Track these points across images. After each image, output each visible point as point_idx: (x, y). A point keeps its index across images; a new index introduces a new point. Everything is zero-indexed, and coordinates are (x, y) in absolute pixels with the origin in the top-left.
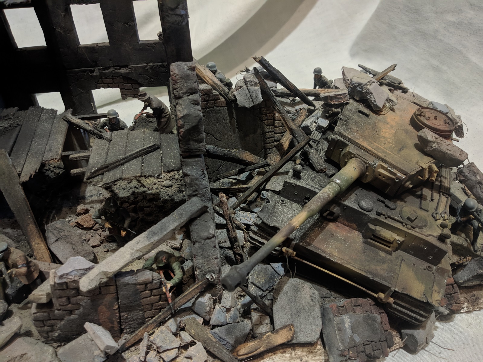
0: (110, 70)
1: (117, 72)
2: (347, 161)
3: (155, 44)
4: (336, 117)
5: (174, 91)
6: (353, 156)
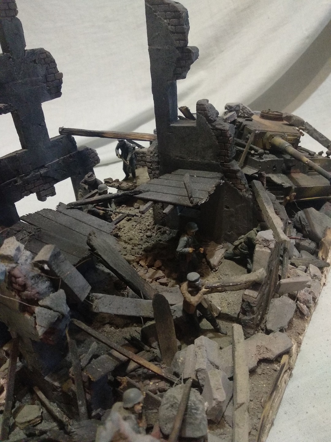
0: (31, 175)
1: (37, 175)
2: (270, 141)
3: (62, 138)
4: (242, 126)
5: (210, 118)
6: (273, 136)
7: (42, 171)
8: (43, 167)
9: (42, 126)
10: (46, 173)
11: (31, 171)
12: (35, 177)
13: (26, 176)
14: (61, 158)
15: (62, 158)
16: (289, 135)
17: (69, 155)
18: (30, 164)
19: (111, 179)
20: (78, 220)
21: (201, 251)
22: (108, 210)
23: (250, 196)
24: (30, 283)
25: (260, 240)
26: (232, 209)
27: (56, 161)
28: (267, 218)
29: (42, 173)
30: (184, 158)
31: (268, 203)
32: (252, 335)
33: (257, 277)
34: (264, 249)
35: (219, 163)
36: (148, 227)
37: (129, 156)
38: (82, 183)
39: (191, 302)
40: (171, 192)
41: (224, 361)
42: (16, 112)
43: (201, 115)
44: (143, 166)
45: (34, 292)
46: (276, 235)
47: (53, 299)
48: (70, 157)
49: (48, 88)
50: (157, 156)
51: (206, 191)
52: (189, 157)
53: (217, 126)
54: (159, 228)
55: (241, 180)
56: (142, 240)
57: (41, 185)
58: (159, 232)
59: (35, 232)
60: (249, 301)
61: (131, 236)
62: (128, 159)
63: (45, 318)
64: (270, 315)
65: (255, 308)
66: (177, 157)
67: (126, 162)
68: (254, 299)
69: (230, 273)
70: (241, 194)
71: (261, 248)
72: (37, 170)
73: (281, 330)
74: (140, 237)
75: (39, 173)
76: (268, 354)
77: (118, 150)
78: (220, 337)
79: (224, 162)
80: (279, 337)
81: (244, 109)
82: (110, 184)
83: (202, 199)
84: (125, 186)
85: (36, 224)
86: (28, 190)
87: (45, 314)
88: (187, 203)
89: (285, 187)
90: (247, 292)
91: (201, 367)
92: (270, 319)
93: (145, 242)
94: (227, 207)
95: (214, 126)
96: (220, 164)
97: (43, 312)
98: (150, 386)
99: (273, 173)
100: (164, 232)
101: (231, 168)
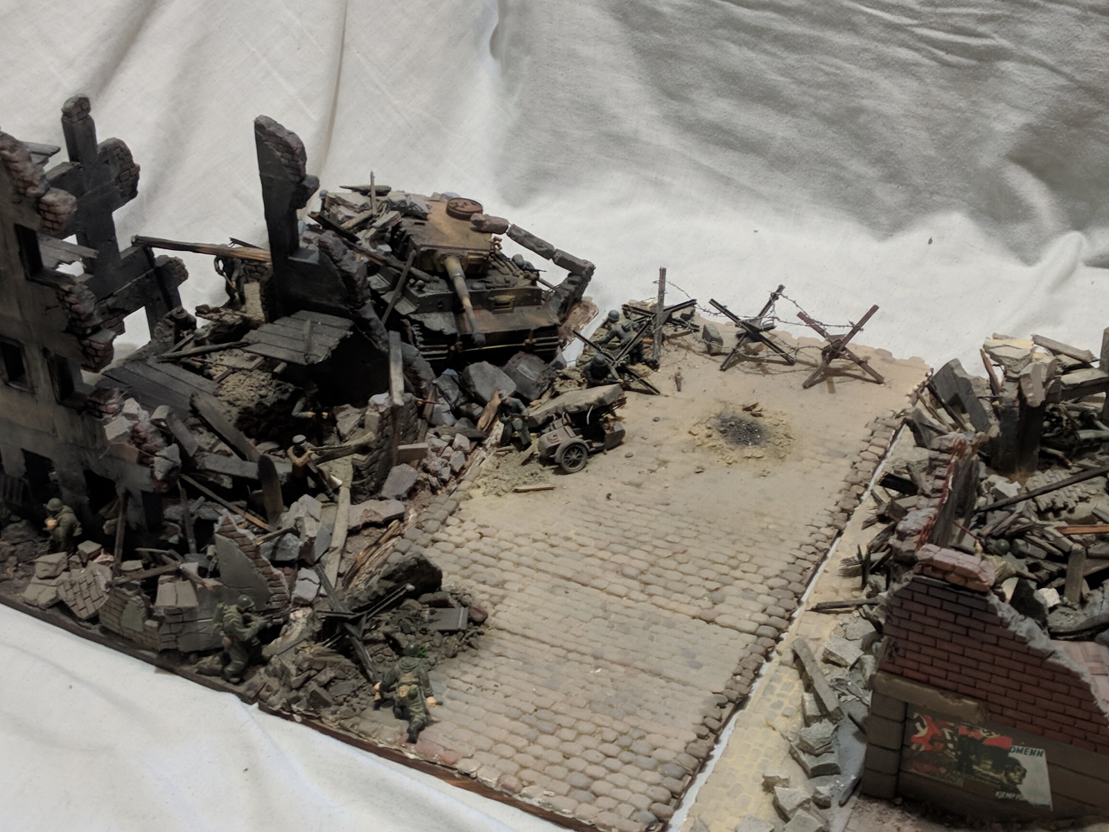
3: (135, 253)
7: (110, 302)
8: (111, 295)
9: (113, 241)
10: (114, 304)
15: (135, 280)
17: (145, 275)
21: (324, 416)
27: (127, 285)
29: (109, 305)
30: (308, 298)
31: (396, 361)
35: (348, 309)
36: (263, 383)
37: (236, 275)
40: (285, 346)
46: (391, 398)
48: (147, 277)
49: (121, 190)
51: (326, 346)
54: (278, 385)
56: (253, 401)
65: (364, 472)
68: (363, 463)
70: (376, 346)
73: (398, 498)
74: (250, 397)
77: (218, 262)
80: (393, 503)
82: (205, 316)
83: (320, 356)
88: (302, 361)
92: (387, 487)
95: (340, 267)
100: (286, 391)
101: (364, 316)
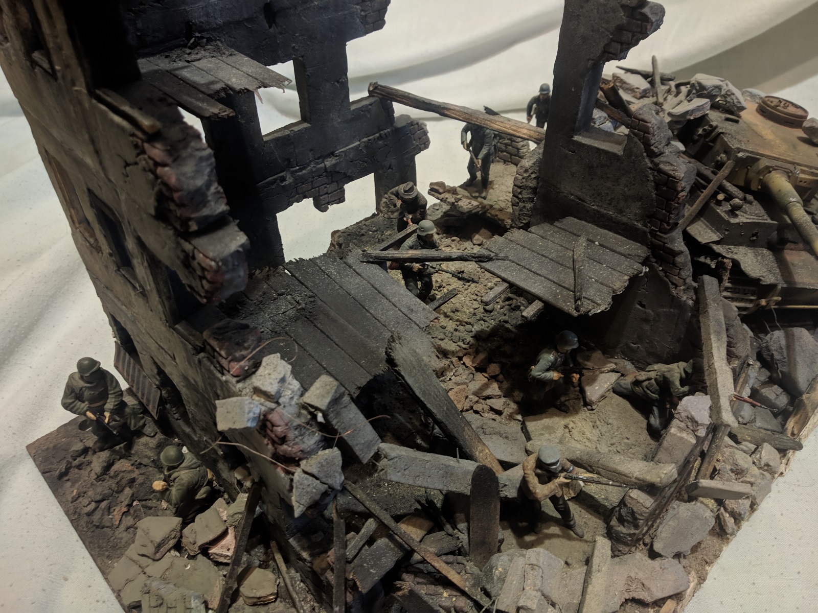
0: (309, 168)
1: (319, 168)
2: (762, 178)
3: (371, 105)
4: (714, 134)
5: (652, 147)
6: (771, 169)
7: (329, 162)
8: (331, 154)
9: (342, 82)
10: (335, 165)
11: (311, 161)
12: (315, 172)
13: (300, 170)
14: (363, 140)
15: (365, 139)
16: (803, 172)
17: (377, 135)
18: (311, 150)
19: (441, 184)
20: (376, 289)
21: (574, 379)
22: (428, 265)
23: (690, 302)
24: (291, 435)
25: (683, 414)
26: (649, 311)
27: (355, 144)
28: (709, 366)
29: (327, 167)
30: (583, 201)
31: (718, 333)
32: (625, 554)
33: (659, 479)
34: (684, 435)
35: (647, 230)
37: (484, 151)
38: (392, 193)
39: (535, 493)
41: (568, 592)
42: (301, 58)
43: (636, 139)
44: (505, 162)
45: (295, 449)
46: (715, 409)
47: (322, 466)
48: (380, 138)
49: (363, 13)
50: (534, 178)
51: (609, 287)
52: (594, 201)
53: (662, 166)
55: (680, 269)
56: (474, 314)
57: (323, 185)
58: (508, 305)
59: (306, 304)
60: (635, 509)
61: (458, 305)
62: (481, 156)
63: (307, 492)
64: (664, 529)
65: (642, 521)
66: (572, 195)
67: (475, 160)
68: (644, 509)
69: (615, 423)
70: (674, 292)
71: (681, 429)
72: (321, 160)
73: (678, 556)
74: (472, 310)
75: (322, 165)
76: (643, 593)
77: (466, 133)
78: (570, 538)
79: (657, 231)
80: (669, 569)
81: (729, 95)
82: (439, 196)
83: (599, 305)
84: (465, 207)
85: (309, 284)
86: (301, 193)
87: (309, 485)
88: (569, 306)
89: (765, 283)
90: (635, 494)
91: (528, 605)
92: (664, 535)
93: (479, 320)
94: (643, 306)
95: (657, 165)
96: (650, 233)
97: (306, 482)
98: (443, 599)
99: (748, 246)
100: (516, 308)
101: (669, 245)
